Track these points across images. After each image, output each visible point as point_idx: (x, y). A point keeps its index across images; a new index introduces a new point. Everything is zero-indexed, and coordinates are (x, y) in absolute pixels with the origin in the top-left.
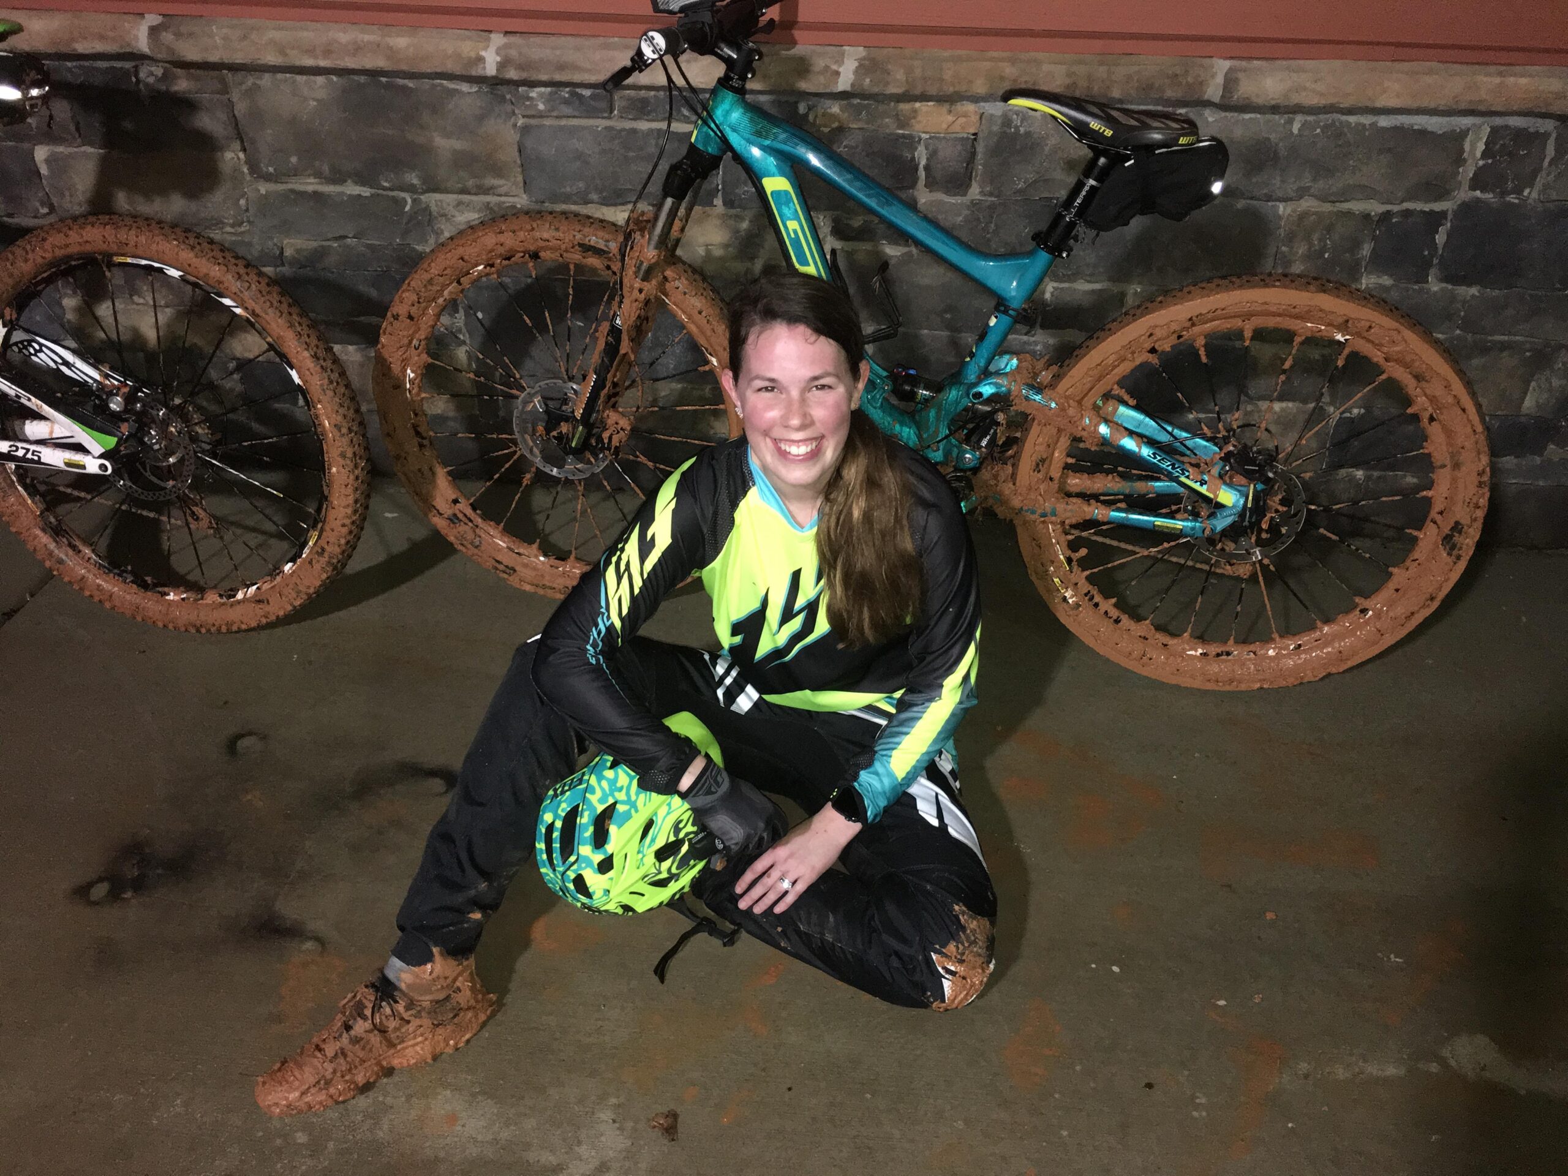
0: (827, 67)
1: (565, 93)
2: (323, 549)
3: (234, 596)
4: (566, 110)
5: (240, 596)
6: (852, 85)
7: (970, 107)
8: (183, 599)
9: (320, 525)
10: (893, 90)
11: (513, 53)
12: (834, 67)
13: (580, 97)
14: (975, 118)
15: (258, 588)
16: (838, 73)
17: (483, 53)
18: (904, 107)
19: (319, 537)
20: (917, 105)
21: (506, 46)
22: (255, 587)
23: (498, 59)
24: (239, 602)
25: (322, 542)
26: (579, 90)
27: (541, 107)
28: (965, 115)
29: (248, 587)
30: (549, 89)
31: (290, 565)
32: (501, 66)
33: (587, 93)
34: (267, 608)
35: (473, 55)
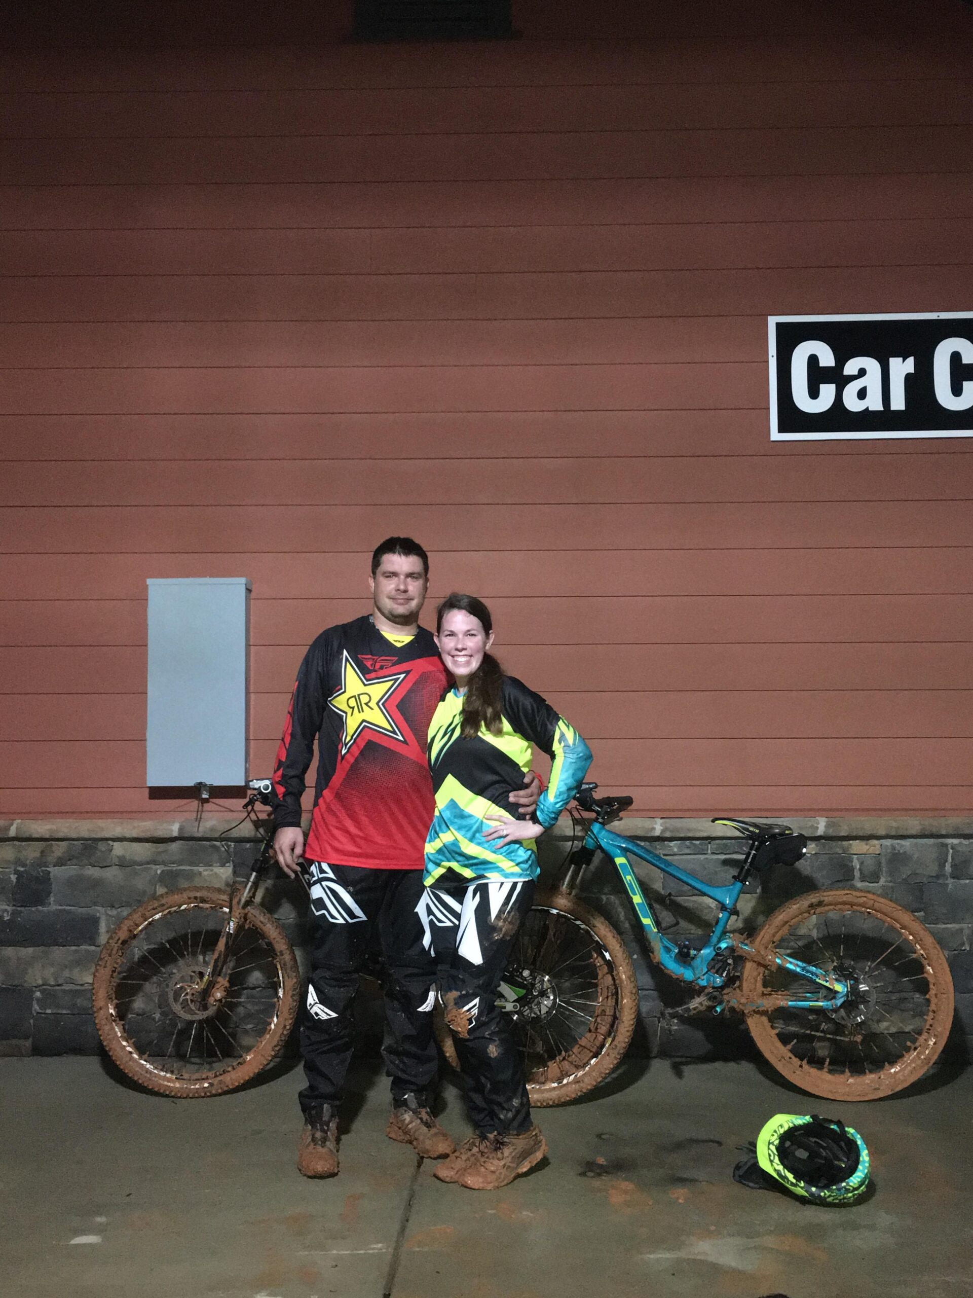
0: (813, 825)
1: (688, 843)
2: (616, 1046)
3: (562, 1082)
4: (687, 851)
5: (565, 1081)
6: (824, 832)
7: (875, 842)
8: (533, 1088)
9: (613, 1034)
10: (843, 834)
11: (668, 825)
12: (816, 825)
13: (695, 845)
14: (878, 847)
15: (576, 1076)
16: (818, 828)
17: (655, 826)
18: (845, 843)
19: (613, 1040)
20: (851, 842)
21: (665, 823)
22: (573, 1076)
23: (662, 828)
24: (565, 1085)
25: (615, 1043)
26: (694, 842)
27: (676, 850)
28: (874, 846)
29: (569, 1076)
30: (679, 842)
31: (594, 1059)
32: (663, 831)
33: (698, 842)
34: (581, 1084)
35: (650, 827)
